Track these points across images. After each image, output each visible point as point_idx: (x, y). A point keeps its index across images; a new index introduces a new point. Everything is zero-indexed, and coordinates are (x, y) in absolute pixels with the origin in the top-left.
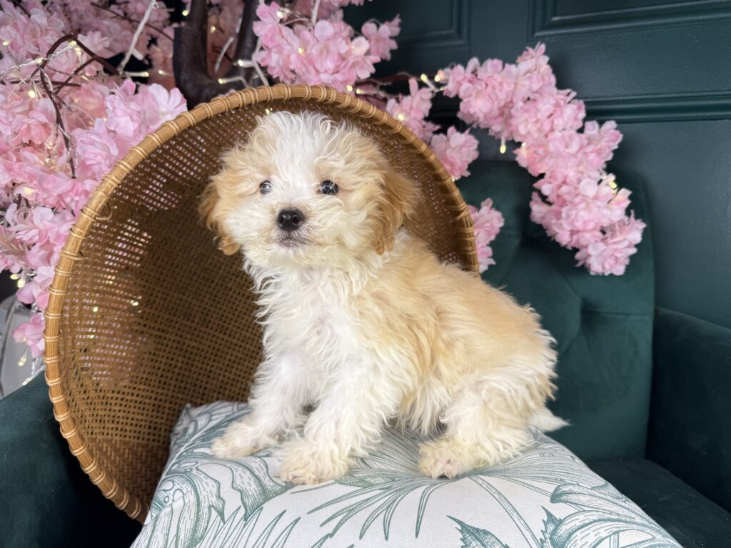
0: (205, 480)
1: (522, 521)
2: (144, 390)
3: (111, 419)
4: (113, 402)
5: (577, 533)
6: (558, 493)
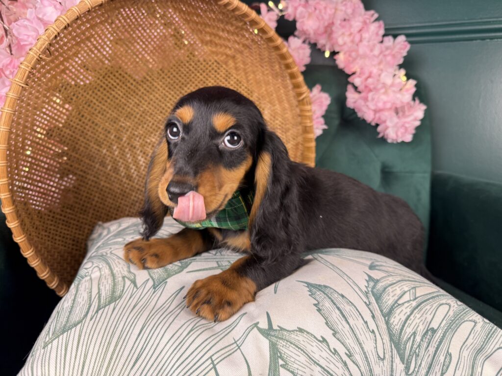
5: (389, 288)
6: (373, 265)
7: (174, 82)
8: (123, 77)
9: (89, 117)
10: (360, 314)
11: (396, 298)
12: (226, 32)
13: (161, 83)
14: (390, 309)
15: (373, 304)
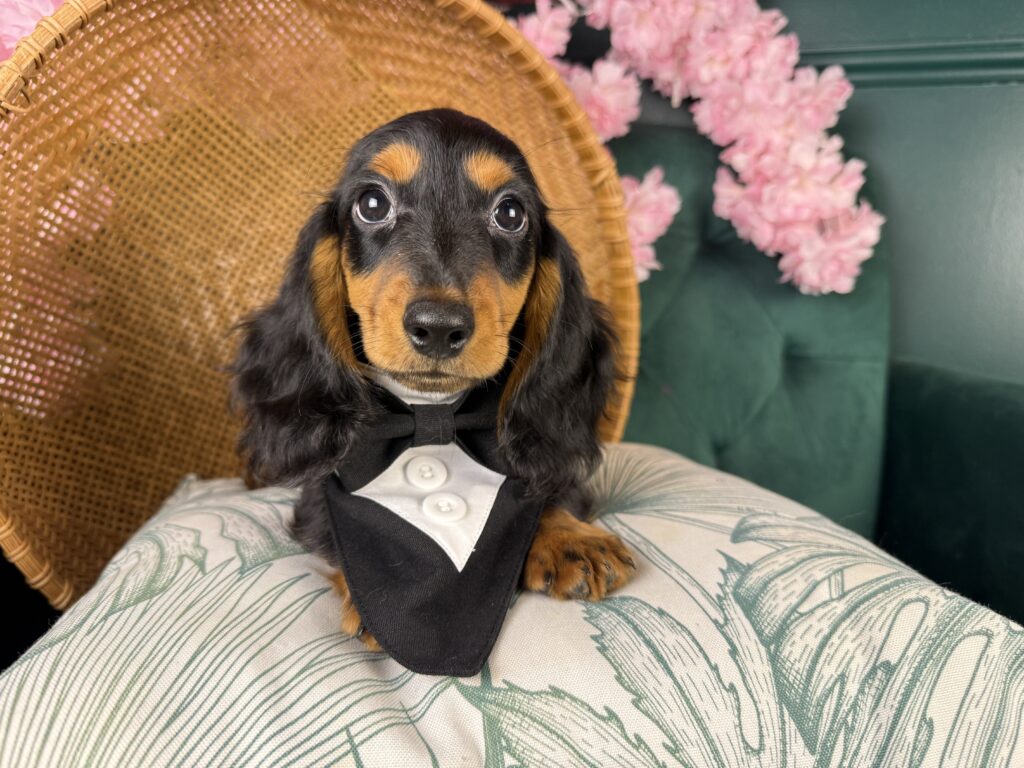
5: (779, 583)
6: (743, 527)
8: (216, 162)
9: (146, 250)
10: (701, 650)
11: (794, 600)
13: (297, 172)
14: (781, 626)
15: (737, 622)
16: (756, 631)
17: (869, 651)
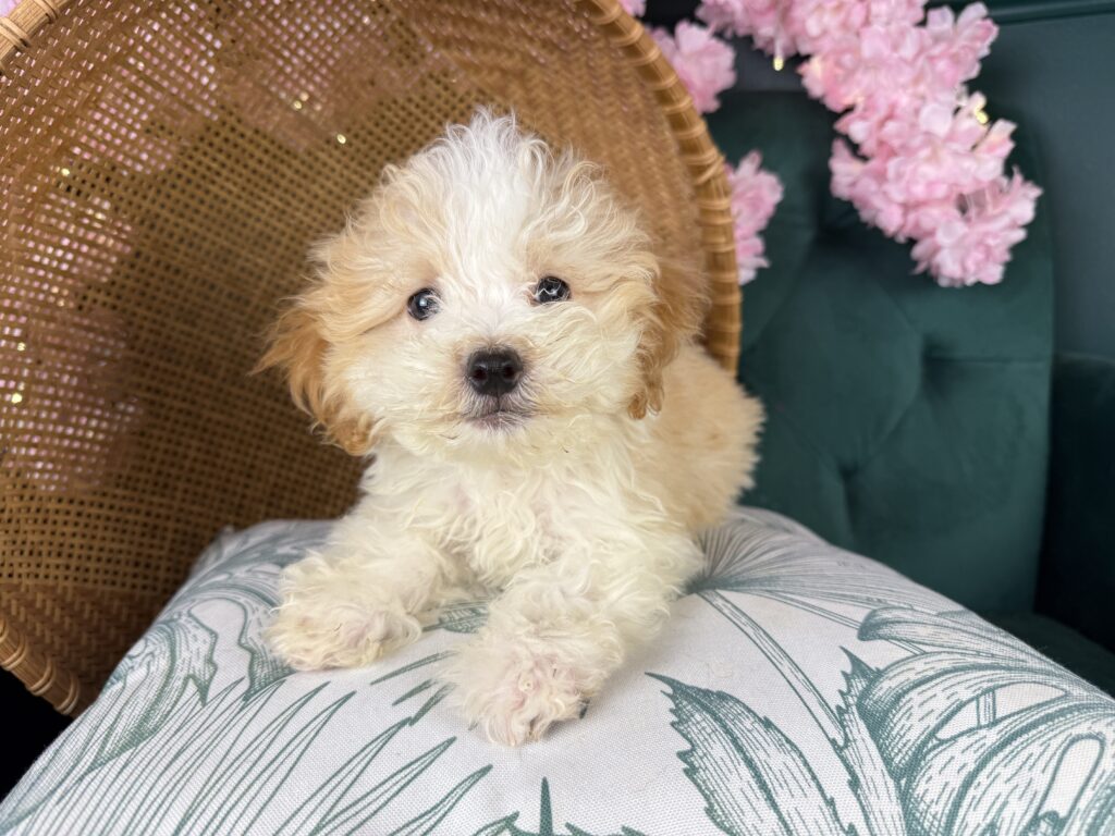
0: (193, 631)
1: (801, 676)
2: (124, 498)
3: (55, 549)
4: (61, 518)
5: (913, 694)
6: (872, 621)
7: (372, 148)
10: (814, 778)
11: (932, 722)
12: (494, 11)
14: (915, 755)
15: (860, 743)
16: (884, 759)
17: (1029, 795)
